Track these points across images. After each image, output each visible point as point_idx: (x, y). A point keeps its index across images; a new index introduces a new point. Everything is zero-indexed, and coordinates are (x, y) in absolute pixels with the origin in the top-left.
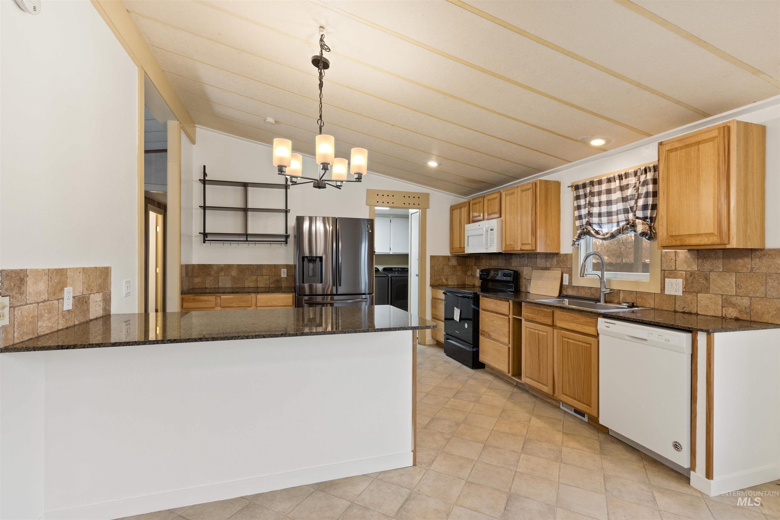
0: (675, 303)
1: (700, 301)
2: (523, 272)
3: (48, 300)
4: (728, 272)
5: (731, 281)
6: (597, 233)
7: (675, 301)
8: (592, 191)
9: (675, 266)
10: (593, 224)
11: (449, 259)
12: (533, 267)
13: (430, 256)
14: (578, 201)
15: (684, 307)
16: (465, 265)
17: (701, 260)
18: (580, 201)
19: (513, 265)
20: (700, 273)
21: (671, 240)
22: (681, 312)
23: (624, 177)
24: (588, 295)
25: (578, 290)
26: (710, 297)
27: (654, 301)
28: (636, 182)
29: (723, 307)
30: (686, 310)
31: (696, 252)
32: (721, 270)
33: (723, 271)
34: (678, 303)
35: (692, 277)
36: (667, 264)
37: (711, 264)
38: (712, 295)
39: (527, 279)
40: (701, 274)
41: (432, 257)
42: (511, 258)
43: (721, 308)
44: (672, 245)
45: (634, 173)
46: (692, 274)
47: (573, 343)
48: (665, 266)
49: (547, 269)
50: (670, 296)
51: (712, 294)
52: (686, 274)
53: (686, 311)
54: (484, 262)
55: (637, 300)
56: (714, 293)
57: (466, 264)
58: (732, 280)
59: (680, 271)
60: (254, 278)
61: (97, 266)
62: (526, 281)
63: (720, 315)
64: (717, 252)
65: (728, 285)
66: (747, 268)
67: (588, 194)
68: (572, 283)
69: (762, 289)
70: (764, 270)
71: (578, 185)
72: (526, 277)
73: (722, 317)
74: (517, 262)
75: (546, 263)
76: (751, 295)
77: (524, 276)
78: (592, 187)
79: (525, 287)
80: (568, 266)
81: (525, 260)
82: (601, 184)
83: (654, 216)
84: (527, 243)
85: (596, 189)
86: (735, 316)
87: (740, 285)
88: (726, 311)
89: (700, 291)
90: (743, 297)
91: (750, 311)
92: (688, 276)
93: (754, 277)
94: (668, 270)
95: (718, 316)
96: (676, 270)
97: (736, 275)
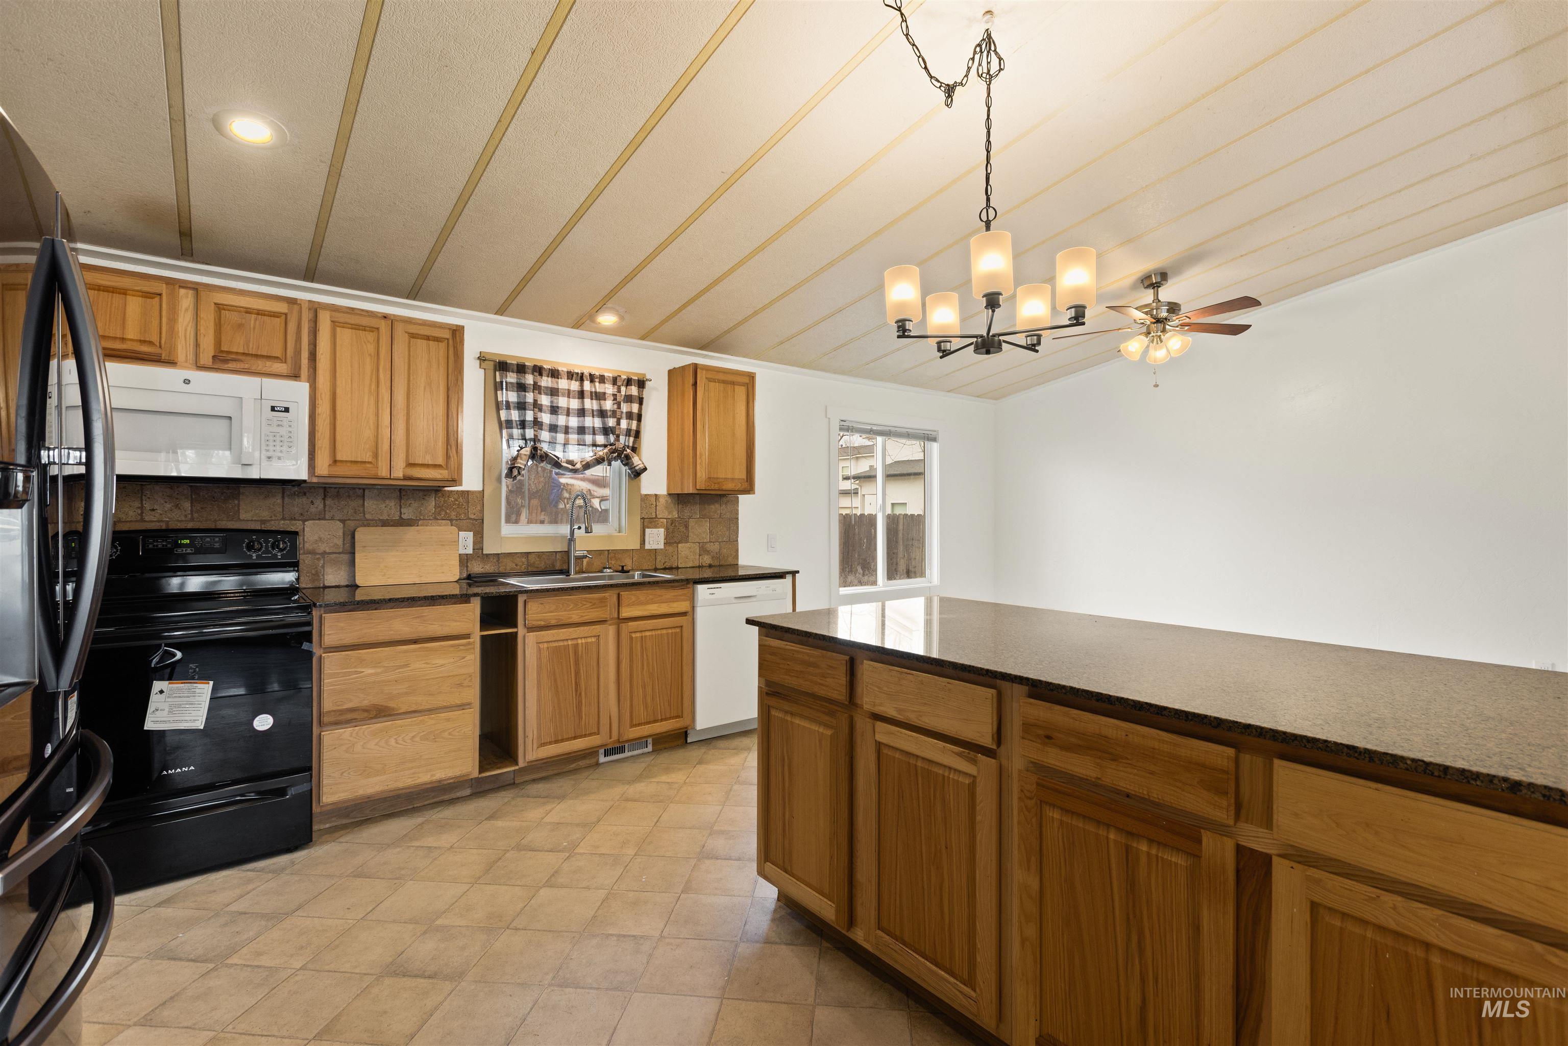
0: (656, 559)
1: (680, 552)
4: (703, 518)
7: (655, 555)
8: (538, 384)
9: (656, 512)
12: (349, 520)
15: (665, 562)
17: (681, 506)
20: (680, 521)
22: (662, 569)
23: (597, 380)
24: (521, 567)
25: (498, 560)
26: (690, 547)
27: (632, 559)
28: (616, 393)
29: (700, 555)
30: (667, 565)
31: (676, 496)
32: (698, 516)
33: (700, 517)
34: (659, 558)
35: (673, 525)
36: (647, 511)
37: (690, 510)
39: (321, 551)
42: (236, 496)
43: (698, 557)
45: (612, 379)
46: (673, 521)
47: (652, 635)
48: (645, 512)
49: (403, 523)
50: (650, 550)
51: (690, 543)
52: (667, 522)
53: (667, 567)
55: (610, 562)
56: (693, 541)
58: (707, 526)
59: (661, 518)
63: (698, 564)
64: (695, 497)
65: (704, 532)
66: (718, 514)
67: (532, 387)
68: (482, 549)
69: (727, 533)
70: (728, 515)
71: (506, 363)
72: (323, 547)
73: (699, 567)
74: (272, 506)
75: (402, 510)
76: (720, 540)
77: (307, 545)
78: (538, 377)
79: (314, 575)
80: (472, 516)
81: (312, 502)
82: (558, 378)
83: (636, 446)
84: (430, 463)
85: (546, 382)
86: (709, 563)
87: (713, 531)
88: (702, 559)
89: (680, 541)
90: (715, 543)
91: (720, 555)
92: (669, 524)
93: (722, 522)
94: (647, 518)
95: (696, 566)
96: (656, 517)
97: (710, 521)
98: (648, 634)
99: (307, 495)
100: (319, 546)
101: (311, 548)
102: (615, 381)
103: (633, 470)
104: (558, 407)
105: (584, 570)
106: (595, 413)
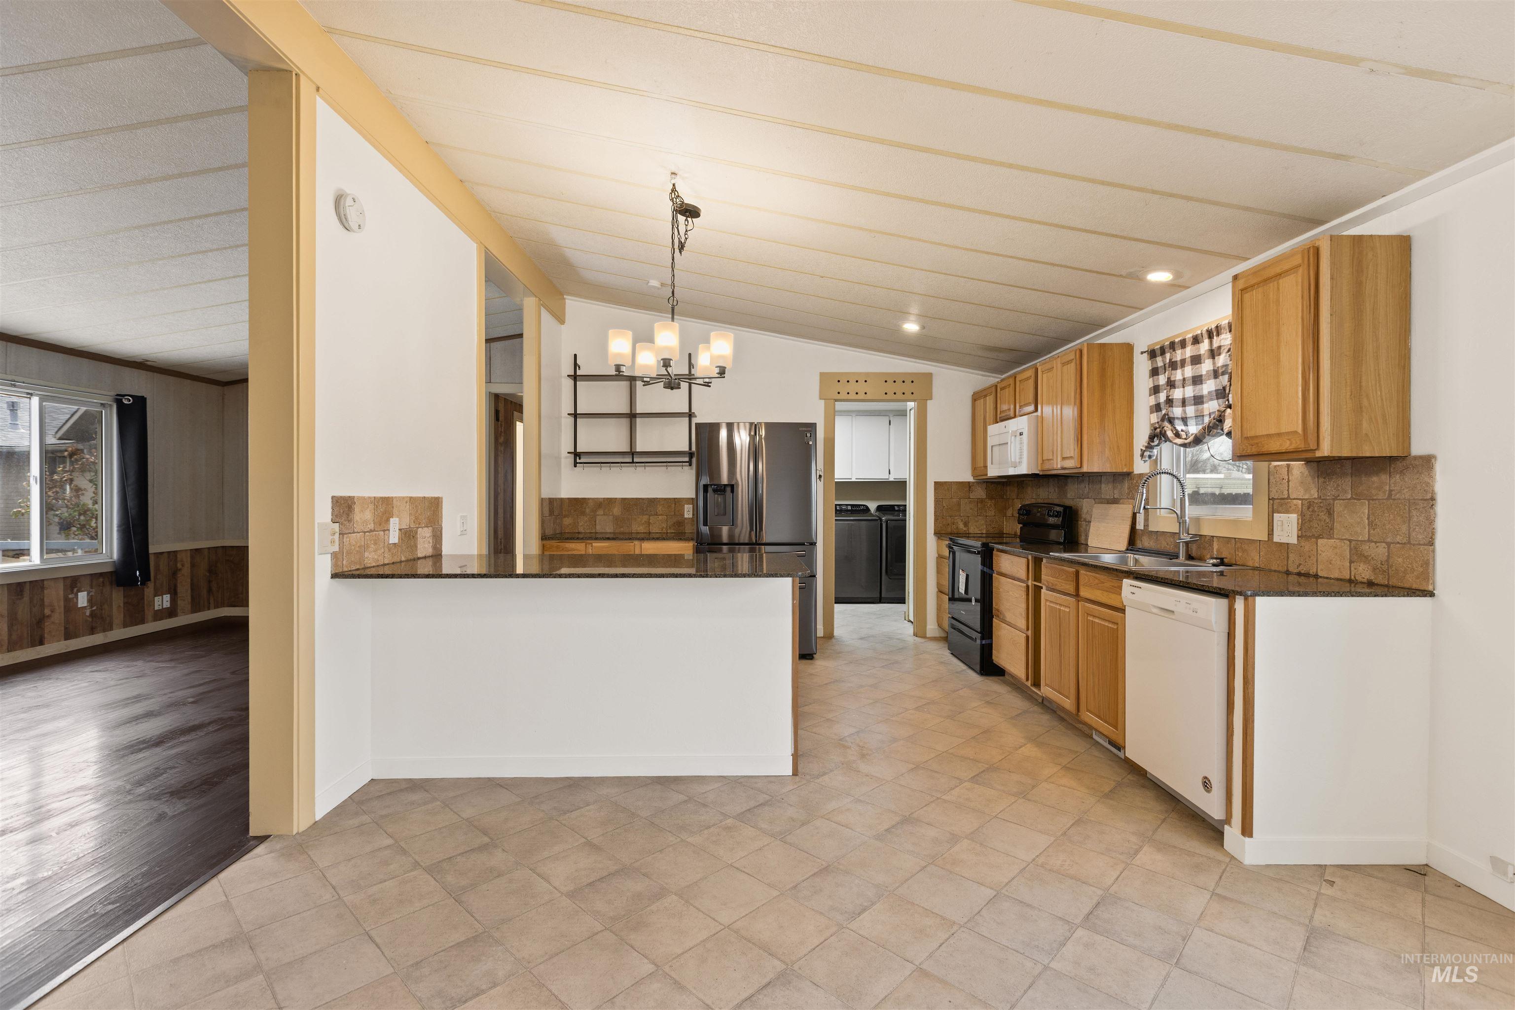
0: (1288, 557)
1: (1320, 552)
2: (1081, 509)
3: (374, 530)
4: (1358, 499)
5: (1361, 515)
6: (1177, 435)
7: (1288, 553)
8: (1173, 360)
9: (1288, 490)
10: (1174, 418)
11: (970, 487)
12: (1096, 498)
13: (933, 483)
14: (1155, 377)
15: (1300, 564)
17: (1323, 480)
18: (1158, 379)
19: (1069, 496)
20: (1321, 503)
22: (1295, 574)
23: (1215, 334)
25: (1157, 538)
26: (1335, 545)
27: (1260, 554)
29: (1351, 562)
30: (1303, 570)
31: (1314, 463)
32: (1350, 496)
33: (1352, 498)
34: (1291, 557)
35: (1310, 509)
36: (1277, 488)
37: (1335, 486)
38: (1337, 541)
39: (1087, 520)
40: (1322, 505)
41: (938, 485)
42: (1066, 485)
43: (1348, 564)
44: (1246, 454)
46: (1310, 504)
48: (1275, 490)
49: (1115, 501)
50: (1281, 544)
51: (1336, 539)
52: (1302, 504)
53: (1303, 572)
54: (1029, 492)
55: (1237, 553)
56: (1340, 537)
58: (1363, 513)
59: (1294, 499)
60: (645, 518)
61: (426, 496)
62: (1087, 525)
63: (1348, 577)
64: (1345, 463)
65: (1359, 523)
66: (1386, 492)
68: (1149, 526)
69: (1404, 528)
70: (1406, 494)
73: (1351, 581)
74: (1073, 491)
75: (1115, 493)
76: (1389, 540)
77: (1083, 516)
78: (1173, 353)
85: (1179, 355)
86: (1367, 577)
87: (1374, 522)
88: (1355, 569)
89: (1321, 535)
90: (1378, 544)
91: (1388, 568)
92: (1305, 508)
93: (1393, 506)
94: (1278, 499)
95: (1345, 578)
96: (1288, 498)
97: (1369, 505)
98: (1097, 620)
100: (1087, 516)
101: (1085, 518)
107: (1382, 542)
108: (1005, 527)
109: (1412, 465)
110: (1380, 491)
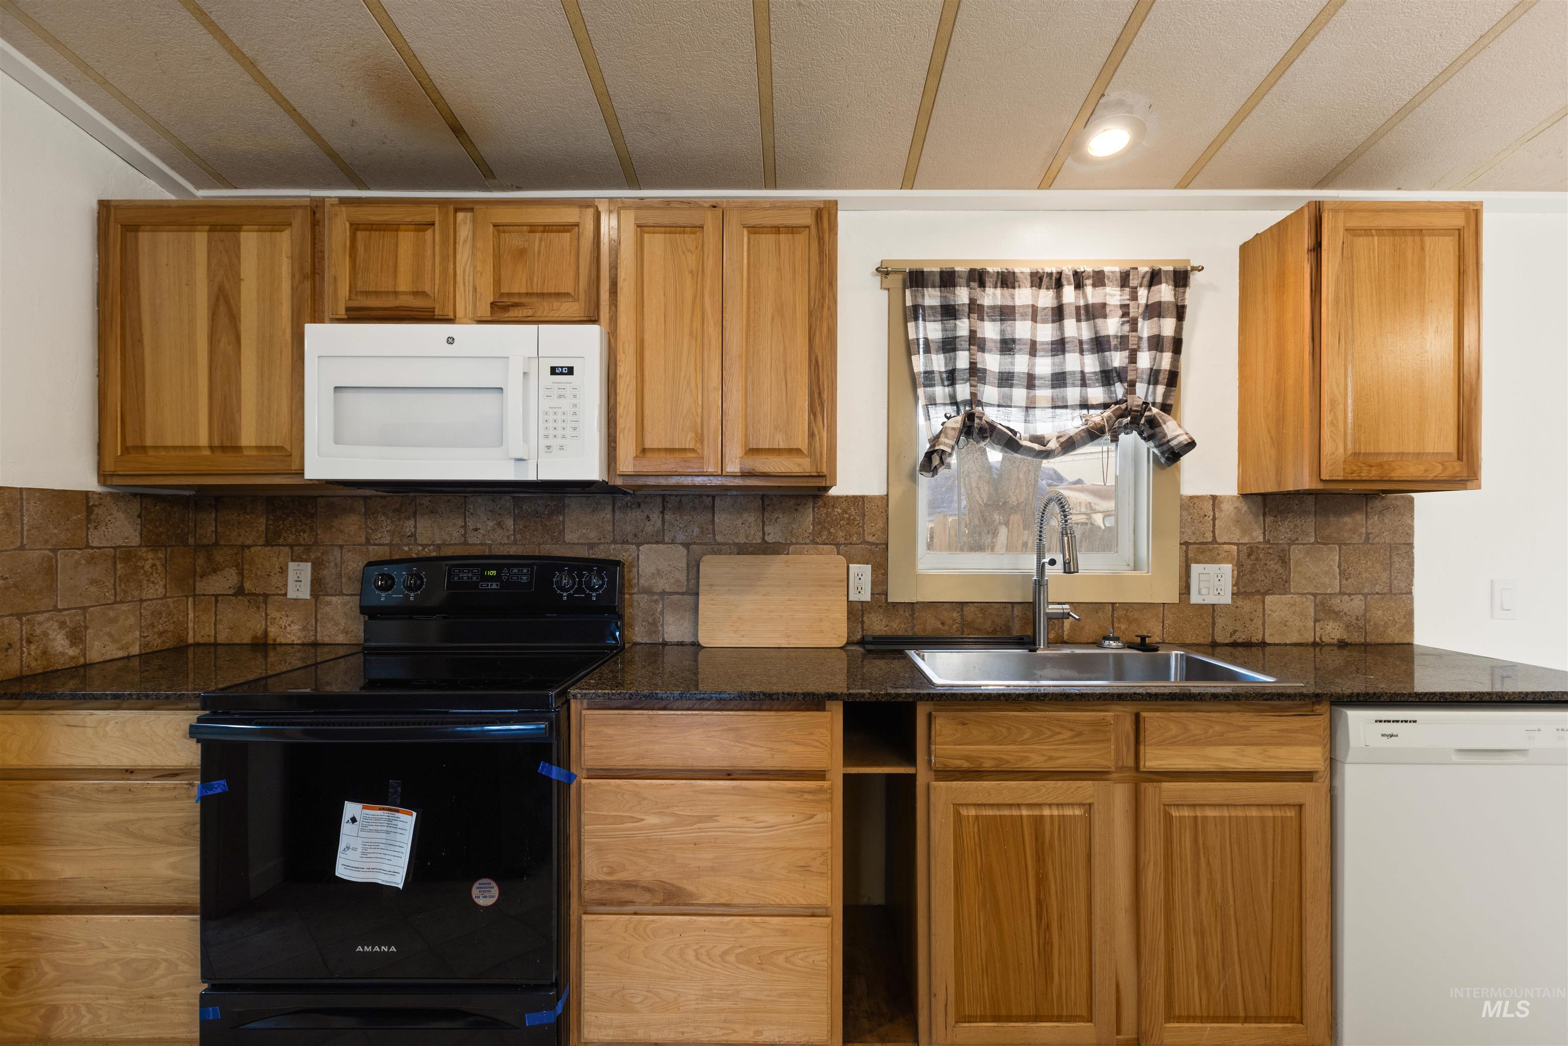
0: (1214, 624)
1: (1270, 612)
2: (636, 565)
4: (1324, 544)
5: (1332, 563)
7: (1213, 617)
8: (978, 302)
9: (1213, 532)
12: (695, 543)
15: (1235, 631)
16: (186, 545)
17: (1272, 518)
18: (926, 328)
19: (570, 537)
20: (1269, 548)
21: (1357, 465)
22: (1227, 645)
23: (1089, 282)
25: (911, 613)
26: (1292, 602)
27: (1163, 623)
28: (1127, 302)
29: (1316, 621)
30: (1240, 637)
31: (1260, 498)
32: (1312, 540)
33: (1316, 542)
34: (1220, 622)
35: (1252, 557)
36: (1194, 528)
37: (1292, 527)
38: (1296, 596)
39: (659, 590)
40: (1271, 551)
42: (560, 510)
43: (1312, 624)
45: (1121, 277)
46: (1252, 550)
47: (1222, 818)
48: (1189, 531)
49: (767, 549)
50: (1201, 607)
51: (1294, 594)
52: (1239, 551)
53: (1240, 641)
55: (1116, 625)
56: (1300, 591)
57: (191, 541)
58: (1334, 561)
59: (1225, 543)
62: (656, 601)
63: (1312, 640)
64: (1304, 499)
65: (1327, 573)
66: (1360, 535)
67: (967, 309)
68: (886, 595)
69: (1385, 576)
70: (1387, 538)
71: (923, 272)
72: (662, 584)
73: (1315, 644)
74: (600, 524)
75: (766, 529)
76: (1366, 591)
77: (642, 581)
78: (978, 289)
79: (651, 624)
80: (870, 539)
81: (648, 517)
82: (1014, 288)
83: (1169, 402)
84: (782, 446)
85: (991, 297)
86: (1338, 637)
87: (1347, 572)
88: (1321, 629)
89: (1270, 590)
90: (1352, 596)
91: (1365, 623)
92: (1243, 555)
93: (1371, 552)
94: (1194, 543)
95: (1307, 642)
96: (1214, 541)
97: (1340, 550)
98: (1210, 813)
99: (642, 506)
100: (656, 582)
101: (646, 585)
102: (1124, 279)
103: (1165, 448)
104: (1014, 341)
105: (1066, 638)
106: (1085, 347)
107: (1357, 594)
108: (191, 625)
109: (1392, 505)
110: (1354, 533)
